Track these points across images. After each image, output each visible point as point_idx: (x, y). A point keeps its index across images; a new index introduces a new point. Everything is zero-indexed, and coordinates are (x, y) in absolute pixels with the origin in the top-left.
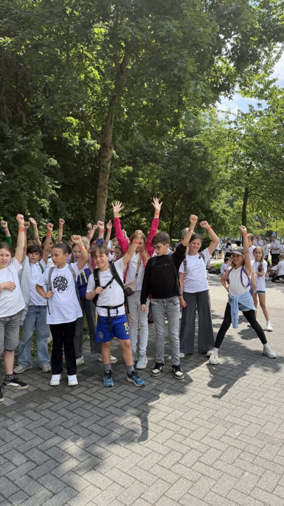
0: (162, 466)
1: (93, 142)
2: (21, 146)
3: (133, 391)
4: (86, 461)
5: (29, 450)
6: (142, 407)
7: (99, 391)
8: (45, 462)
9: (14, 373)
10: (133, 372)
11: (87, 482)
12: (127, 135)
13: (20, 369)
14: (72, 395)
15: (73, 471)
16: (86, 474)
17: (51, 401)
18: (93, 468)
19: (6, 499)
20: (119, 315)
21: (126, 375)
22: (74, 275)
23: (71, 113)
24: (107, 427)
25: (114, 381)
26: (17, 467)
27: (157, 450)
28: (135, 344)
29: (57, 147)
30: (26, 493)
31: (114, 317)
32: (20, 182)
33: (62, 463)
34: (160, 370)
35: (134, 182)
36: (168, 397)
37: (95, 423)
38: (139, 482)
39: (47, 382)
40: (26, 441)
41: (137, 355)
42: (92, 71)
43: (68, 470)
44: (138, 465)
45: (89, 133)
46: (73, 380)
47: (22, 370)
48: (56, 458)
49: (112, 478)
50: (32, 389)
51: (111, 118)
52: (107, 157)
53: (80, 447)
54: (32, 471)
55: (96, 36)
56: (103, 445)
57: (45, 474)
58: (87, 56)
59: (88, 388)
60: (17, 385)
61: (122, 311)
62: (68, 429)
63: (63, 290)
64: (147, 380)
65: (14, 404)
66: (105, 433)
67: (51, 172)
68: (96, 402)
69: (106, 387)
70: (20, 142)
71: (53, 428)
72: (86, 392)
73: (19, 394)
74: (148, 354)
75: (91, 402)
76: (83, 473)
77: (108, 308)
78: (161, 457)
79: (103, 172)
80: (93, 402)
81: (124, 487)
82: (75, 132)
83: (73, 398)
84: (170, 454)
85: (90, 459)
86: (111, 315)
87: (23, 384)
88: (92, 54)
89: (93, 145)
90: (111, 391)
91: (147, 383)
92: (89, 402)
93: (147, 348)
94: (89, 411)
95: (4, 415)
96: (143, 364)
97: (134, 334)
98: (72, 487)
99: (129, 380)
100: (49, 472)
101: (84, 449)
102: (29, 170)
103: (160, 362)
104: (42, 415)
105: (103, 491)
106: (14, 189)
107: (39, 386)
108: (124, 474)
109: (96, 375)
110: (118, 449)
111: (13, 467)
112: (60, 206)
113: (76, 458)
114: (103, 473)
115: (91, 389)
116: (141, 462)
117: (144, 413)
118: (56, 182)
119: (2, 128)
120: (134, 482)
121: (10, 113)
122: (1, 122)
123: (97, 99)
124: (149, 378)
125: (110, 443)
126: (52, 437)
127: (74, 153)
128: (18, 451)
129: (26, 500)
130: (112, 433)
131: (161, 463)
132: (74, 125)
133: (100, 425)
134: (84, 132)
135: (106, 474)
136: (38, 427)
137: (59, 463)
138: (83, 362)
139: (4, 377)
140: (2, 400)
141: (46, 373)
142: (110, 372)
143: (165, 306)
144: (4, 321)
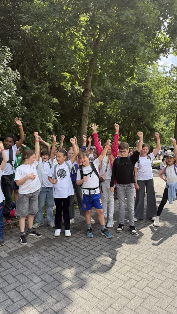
0: (124, 288)
1: (79, 87)
2: (36, 91)
3: (105, 241)
4: (77, 283)
5: (42, 274)
6: (111, 251)
7: (84, 240)
8: (52, 282)
9: (33, 228)
10: (105, 230)
11: (77, 295)
12: (100, 82)
13: (36, 225)
14: (68, 242)
15: (69, 288)
16: (77, 291)
17: (55, 245)
18: (81, 287)
19: (30, 303)
20: (96, 193)
21: (101, 231)
22: (69, 168)
23: (66, 70)
24: (89, 262)
25: (93, 234)
26: (35, 284)
27: (120, 278)
28: (106, 212)
29: (57, 91)
30: (41, 300)
31: (93, 195)
32: (35, 113)
33: (62, 283)
34: (122, 229)
35: (104, 111)
36: (127, 246)
37: (82, 260)
38: (109, 297)
39: (52, 234)
40: (41, 269)
41: (107, 219)
42: (79, 44)
43: (66, 288)
44: (109, 286)
45: (77, 82)
46: (68, 233)
47: (37, 226)
48: (59, 280)
49: (93, 294)
50: (44, 238)
51: (91, 72)
52: (88, 97)
53: (73, 274)
54: (45, 287)
55: (81, 22)
56: (87, 273)
57: (52, 289)
58: (76, 35)
59: (77, 238)
60: (35, 235)
61: (98, 191)
62: (65, 263)
63: (63, 177)
64: (114, 234)
65: (33, 247)
66: (88, 266)
67: (54, 107)
68: (83, 247)
69: (88, 238)
70: (35, 89)
71: (56, 262)
72: (76, 241)
73: (36, 241)
74: (114, 218)
76: (75, 290)
77: (90, 189)
78: (123, 282)
79: (86, 106)
80: (80, 247)
81: (100, 299)
82: (68, 82)
83: (68, 244)
84: (129, 281)
85: (79, 281)
86: (91, 194)
87: (38, 235)
88: (79, 34)
89: (79, 90)
90: (92, 240)
91: (114, 236)
92: (78, 247)
93: (113, 215)
94: (78, 252)
95: (27, 253)
96: (111, 224)
97: (105, 205)
98: (68, 298)
99: (103, 234)
100: (55, 288)
101: (75, 276)
102: (41, 106)
103: (122, 224)
104: (50, 254)
105: (87, 301)
106: (32, 117)
107: (48, 236)
108: (100, 292)
109: (82, 230)
110: (96, 276)
111: (33, 284)
112: (59, 127)
113: (70, 280)
114: (87, 290)
115: (79, 239)
116: (111, 285)
117: (113, 255)
118: (57, 113)
119: (25, 80)
120: (106, 297)
121: (30, 72)
122: (24, 77)
123: (82, 61)
124: (115, 233)
125: (91, 273)
126: (56, 267)
127: (68, 94)
128: (36, 274)
129: (41, 304)
130: (93, 266)
131: (123, 286)
132: (68, 78)
133: (85, 261)
134: (74, 82)
135: (89, 291)
136: (48, 261)
137: (60, 283)
138: (74, 222)
139: (27, 230)
140: (26, 244)
141: (52, 228)
142: (91, 229)
143: (126, 189)
144: (28, 196)
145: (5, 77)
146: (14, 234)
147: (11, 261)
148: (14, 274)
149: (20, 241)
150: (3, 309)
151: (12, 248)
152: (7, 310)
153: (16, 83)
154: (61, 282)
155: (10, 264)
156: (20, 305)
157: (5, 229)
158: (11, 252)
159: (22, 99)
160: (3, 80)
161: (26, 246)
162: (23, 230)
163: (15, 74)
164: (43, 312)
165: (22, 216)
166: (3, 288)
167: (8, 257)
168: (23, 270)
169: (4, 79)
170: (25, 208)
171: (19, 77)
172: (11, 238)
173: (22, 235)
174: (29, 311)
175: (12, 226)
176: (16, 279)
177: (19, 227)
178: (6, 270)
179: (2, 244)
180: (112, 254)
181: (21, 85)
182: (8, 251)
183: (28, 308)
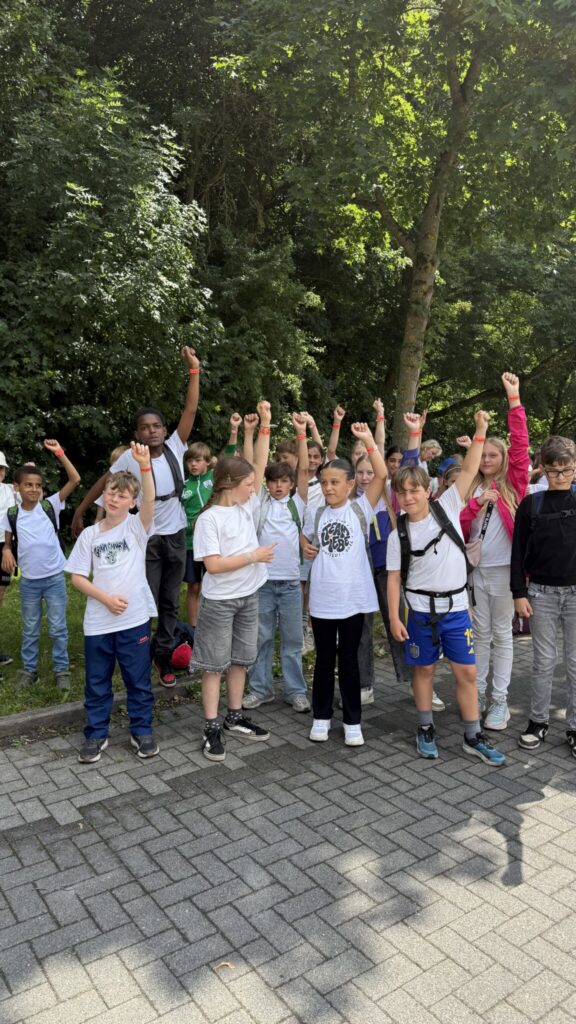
0: (551, 943)
1: (392, 254)
2: (253, 271)
3: (480, 774)
4: (387, 904)
5: (274, 863)
6: (501, 810)
7: (408, 765)
8: (305, 891)
9: (243, 708)
10: (479, 736)
11: (391, 942)
12: (467, 233)
13: (253, 700)
14: (355, 765)
15: (364, 919)
16: (389, 930)
17: (312, 772)
18: (402, 921)
19: (236, 950)
20: (453, 610)
22: (363, 522)
23: (354, 195)
24: (428, 840)
25: (439, 747)
26: (254, 891)
27: (538, 906)
28: (483, 679)
29: (320, 268)
30: (271, 945)
31: (443, 615)
32: (249, 343)
33: (339, 899)
34: (539, 737)
35: (474, 333)
36: (559, 797)
37: (402, 828)
38: (500, 969)
39: (303, 733)
40: (269, 845)
41: (488, 700)
42: (400, 105)
43: (351, 915)
44: (497, 931)
45: (387, 235)
46: (354, 734)
47: (256, 702)
48: (330, 889)
49: (444, 949)
50: (276, 743)
51: (438, 199)
52: (425, 282)
53: (373, 873)
54: (283, 905)
55: (409, 30)
56: (421, 876)
57: (307, 915)
58: (392, 75)
59: (386, 755)
60: (248, 731)
61: (461, 602)
62: (348, 832)
63: (339, 550)
64: (510, 754)
65: (242, 768)
66: (425, 854)
67: (306, 320)
68: (404, 787)
69: (421, 757)
70: (250, 263)
71: (318, 826)
72: (381, 763)
73: (252, 750)
75: (393, 785)
76: (382, 927)
77: (432, 595)
78: (549, 923)
79: (416, 314)
80: (397, 785)
81: (468, 971)
82: (358, 235)
83: (356, 771)
84: (568, 921)
85: (395, 901)
86: (438, 611)
87: (259, 732)
88: (401, 69)
89: (392, 261)
90: (434, 767)
91: (510, 761)
92: (388, 784)
94: (390, 803)
95: (227, 787)
96: (499, 719)
97: (481, 652)
98: (361, 951)
100: (315, 912)
101: (382, 879)
102: (267, 318)
103: (539, 721)
104: (296, 797)
105: (424, 971)
106: (238, 355)
107: (288, 738)
108: (467, 945)
109: (400, 731)
110: (452, 890)
111: (246, 890)
112: (321, 387)
113: (366, 894)
114: (424, 935)
115: (390, 758)
116: (505, 926)
117: (510, 824)
118: (317, 340)
119: (220, 236)
120: (491, 966)
121: (235, 206)
122: (216, 226)
123: (408, 162)
124: (514, 750)
125: (436, 876)
126: (318, 844)
127: (353, 278)
128: (254, 860)
129: (274, 959)
130: (440, 854)
131: (550, 936)
132: (358, 221)
133: (413, 835)
134: (378, 235)
135: (431, 938)
136: (291, 820)
137: (334, 897)
138: (372, 700)
139: (225, 713)
140: (221, 757)
141: (301, 712)
142: (431, 728)
143: (562, 601)
144: (234, 607)
145: (161, 227)
146: (183, 722)
147: (178, 809)
148: (186, 850)
149: (204, 747)
150: (156, 960)
151: (179, 767)
152: (168, 965)
153: (191, 243)
154: (336, 896)
155: (174, 816)
156: (207, 954)
157: (157, 704)
158: (177, 779)
159: (211, 296)
160: (154, 235)
161: (222, 767)
162: (212, 712)
163: (191, 214)
164: (281, 986)
165: (214, 670)
166: (155, 891)
167: (166, 794)
168: (214, 840)
169: (156, 233)
170: (223, 645)
171: (202, 223)
172: (176, 733)
173: (210, 728)
174: (235, 975)
175: (179, 695)
176: (194, 867)
177: (201, 703)
178: (162, 835)
179: (150, 753)
180: (505, 820)
181: (206, 252)
182: (168, 776)
183: (232, 967)
